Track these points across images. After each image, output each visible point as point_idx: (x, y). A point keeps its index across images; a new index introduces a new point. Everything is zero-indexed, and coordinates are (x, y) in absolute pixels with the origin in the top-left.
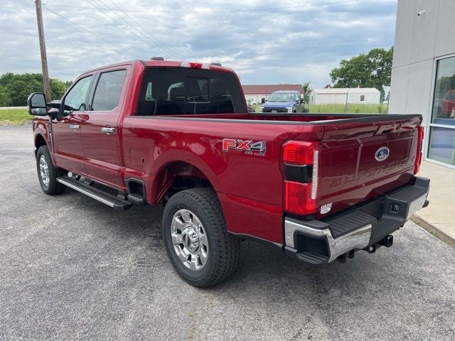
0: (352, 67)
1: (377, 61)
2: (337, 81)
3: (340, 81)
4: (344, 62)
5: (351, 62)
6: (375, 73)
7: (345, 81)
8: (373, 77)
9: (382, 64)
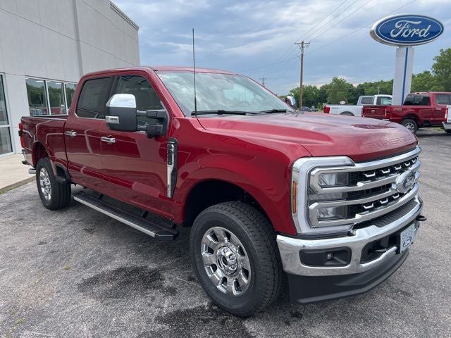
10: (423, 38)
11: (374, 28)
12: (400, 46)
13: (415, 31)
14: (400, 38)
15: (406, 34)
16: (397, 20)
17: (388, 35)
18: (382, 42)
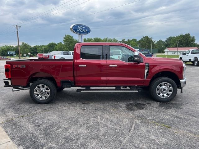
10: (85, 33)
11: (71, 27)
12: (79, 35)
13: (84, 30)
14: (79, 32)
15: (81, 31)
16: (79, 26)
17: (76, 30)
18: (74, 33)
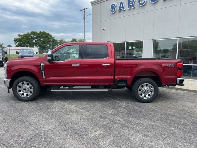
0: (24, 38)
1: (35, 36)
2: (17, 44)
3: (19, 44)
4: (19, 35)
5: (23, 36)
6: (34, 41)
7: (21, 44)
8: (34, 43)
9: (36, 38)
